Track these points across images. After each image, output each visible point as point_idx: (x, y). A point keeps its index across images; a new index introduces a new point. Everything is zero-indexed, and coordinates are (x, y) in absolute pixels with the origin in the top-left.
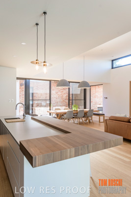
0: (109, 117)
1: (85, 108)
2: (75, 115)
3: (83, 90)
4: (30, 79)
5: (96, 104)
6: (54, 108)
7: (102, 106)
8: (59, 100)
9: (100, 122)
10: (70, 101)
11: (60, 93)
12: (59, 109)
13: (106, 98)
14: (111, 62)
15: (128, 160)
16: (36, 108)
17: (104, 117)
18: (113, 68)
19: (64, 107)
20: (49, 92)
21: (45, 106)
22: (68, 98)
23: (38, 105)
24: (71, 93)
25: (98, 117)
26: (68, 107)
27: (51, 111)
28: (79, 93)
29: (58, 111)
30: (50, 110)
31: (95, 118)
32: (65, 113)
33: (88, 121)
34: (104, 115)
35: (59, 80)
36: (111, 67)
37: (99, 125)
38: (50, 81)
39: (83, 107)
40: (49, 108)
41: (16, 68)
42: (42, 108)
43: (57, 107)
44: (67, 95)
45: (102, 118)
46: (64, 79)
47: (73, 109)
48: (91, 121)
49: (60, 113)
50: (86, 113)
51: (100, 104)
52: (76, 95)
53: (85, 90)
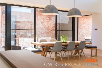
1: (73, 39)
2: (65, 47)
3: (72, 20)
5: (83, 35)
6: (40, 39)
8: (45, 31)
9: (91, 55)
10: (58, 33)
12: (45, 41)
13: (96, 29)
16: (20, 39)
17: (96, 50)
19: (50, 38)
20: (33, 21)
21: (30, 37)
22: (54, 29)
23: (21, 36)
24: (58, 22)
26: (54, 39)
27: (36, 43)
29: (44, 43)
31: (87, 51)
32: (53, 45)
33: (77, 54)
34: (96, 47)
35: (44, 7)
38: (35, 8)
42: (26, 39)
43: (42, 38)
44: (54, 25)
45: (94, 51)
50: (77, 45)
51: (88, 36)
52: (63, 25)
53: (74, 19)
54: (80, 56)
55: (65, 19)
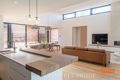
0: (64, 47)
1: (48, 42)
2: (44, 47)
3: (47, 32)
4: (11, 24)
5: (54, 39)
7: (57, 41)
8: (31, 37)
9: (57, 50)
10: (39, 38)
11: (32, 33)
13: (60, 36)
14: (62, 16)
15: (76, 69)
16: (15, 43)
17: (60, 47)
18: (63, 19)
20: (25, 33)
23: (17, 41)
24: (39, 33)
25: (56, 47)
26: (38, 42)
28: (45, 33)
30: (26, 44)
33: (50, 50)
35: (33, 25)
36: (62, 19)
37: (57, 52)
38: (26, 25)
39: (47, 41)
40: (25, 43)
41: (3, 16)
42: (20, 43)
44: (37, 34)
45: (58, 47)
46: (36, 24)
47: (42, 43)
48: (53, 50)
49: (34, 46)
50: (50, 45)
51: (56, 40)
52: (42, 34)
53: (48, 32)
54: (52, 50)
55: (43, 31)
